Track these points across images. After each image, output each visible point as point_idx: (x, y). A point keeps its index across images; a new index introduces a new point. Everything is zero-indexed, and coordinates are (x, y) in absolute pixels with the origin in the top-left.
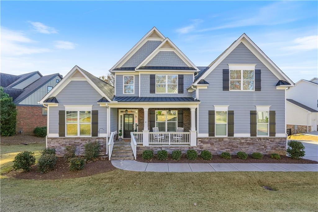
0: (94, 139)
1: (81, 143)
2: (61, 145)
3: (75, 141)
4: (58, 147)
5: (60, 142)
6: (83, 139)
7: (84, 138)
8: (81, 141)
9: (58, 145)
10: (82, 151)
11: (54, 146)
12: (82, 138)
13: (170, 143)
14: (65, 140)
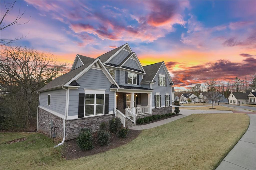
0: (106, 116)
1: (97, 121)
2: (80, 126)
3: (92, 120)
4: (77, 128)
5: (79, 123)
6: (98, 118)
7: (99, 116)
8: (97, 119)
9: (78, 126)
10: (98, 128)
11: (74, 127)
12: (98, 116)
13: (142, 113)
14: (84, 121)
